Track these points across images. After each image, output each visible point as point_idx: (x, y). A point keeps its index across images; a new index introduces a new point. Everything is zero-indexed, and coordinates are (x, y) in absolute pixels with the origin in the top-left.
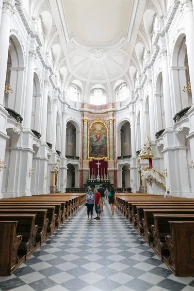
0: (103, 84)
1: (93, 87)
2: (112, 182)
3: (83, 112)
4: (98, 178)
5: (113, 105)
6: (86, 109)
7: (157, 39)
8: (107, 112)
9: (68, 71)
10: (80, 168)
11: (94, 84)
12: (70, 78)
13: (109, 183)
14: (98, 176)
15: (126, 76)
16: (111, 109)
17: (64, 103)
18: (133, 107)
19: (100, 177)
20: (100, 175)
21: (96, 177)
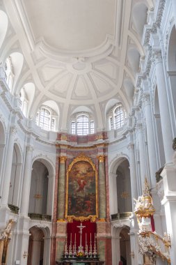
0: (89, 106)
1: (75, 111)
2: (103, 258)
3: (59, 145)
4: (81, 251)
5: (105, 135)
6: (63, 141)
7: (148, 37)
8: (95, 146)
9: (36, 89)
10: (51, 234)
11: (76, 106)
12: (39, 98)
13: (98, 259)
14: (81, 247)
15: (121, 92)
16: (101, 141)
17: (29, 133)
18: (132, 137)
19: (84, 250)
20: (84, 245)
21: (77, 249)
